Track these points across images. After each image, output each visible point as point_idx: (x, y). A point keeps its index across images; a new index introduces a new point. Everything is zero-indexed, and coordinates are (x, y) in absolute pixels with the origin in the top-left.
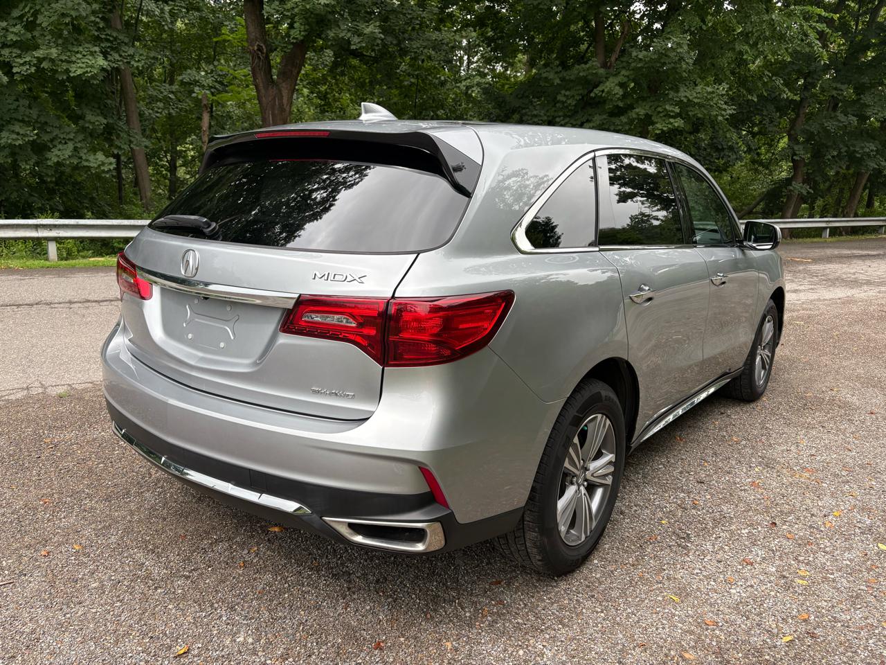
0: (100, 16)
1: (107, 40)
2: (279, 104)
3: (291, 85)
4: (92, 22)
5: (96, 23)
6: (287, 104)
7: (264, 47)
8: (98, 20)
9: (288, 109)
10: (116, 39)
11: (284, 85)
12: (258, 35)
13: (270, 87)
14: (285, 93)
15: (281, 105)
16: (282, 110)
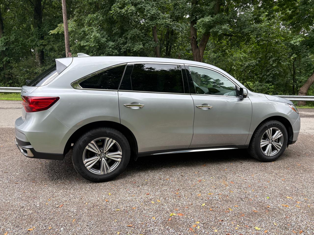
0: (144, 34)
1: (145, 40)
2: (199, 55)
3: (203, 48)
4: (141, 35)
5: (142, 36)
6: (202, 54)
7: (195, 37)
8: (143, 35)
9: (202, 56)
10: (147, 39)
11: (201, 48)
12: (194, 34)
13: (196, 49)
14: (201, 51)
15: (199, 54)
16: (200, 56)
